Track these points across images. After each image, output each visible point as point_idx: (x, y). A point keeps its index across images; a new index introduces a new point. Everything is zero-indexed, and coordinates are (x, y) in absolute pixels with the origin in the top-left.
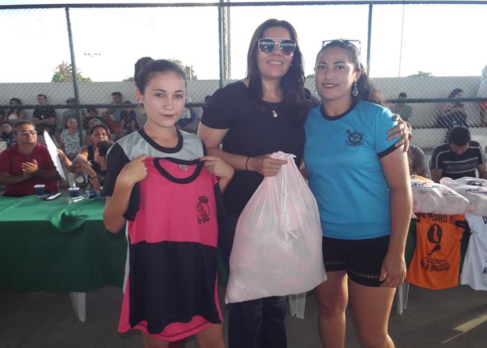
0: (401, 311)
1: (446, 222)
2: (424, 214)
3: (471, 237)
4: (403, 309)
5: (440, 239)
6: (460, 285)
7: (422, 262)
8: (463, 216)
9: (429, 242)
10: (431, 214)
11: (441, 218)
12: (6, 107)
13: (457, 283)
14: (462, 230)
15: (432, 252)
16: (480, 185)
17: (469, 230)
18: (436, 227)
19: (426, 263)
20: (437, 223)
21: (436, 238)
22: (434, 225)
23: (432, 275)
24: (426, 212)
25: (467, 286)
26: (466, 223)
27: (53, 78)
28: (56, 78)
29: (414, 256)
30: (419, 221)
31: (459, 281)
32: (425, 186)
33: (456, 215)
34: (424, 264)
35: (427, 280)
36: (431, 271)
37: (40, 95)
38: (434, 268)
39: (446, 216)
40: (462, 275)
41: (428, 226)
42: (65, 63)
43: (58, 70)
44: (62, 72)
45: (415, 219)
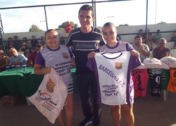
0: (165, 100)
2: (172, 68)
4: (166, 100)
7: (172, 83)
9: (174, 77)
10: (175, 68)
12: (22, 40)
15: (175, 80)
24: (173, 67)
28: (30, 30)
29: (169, 82)
30: (171, 70)
32: (172, 59)
34: (173, 84)
35: (174, 89)
36: (175, 86)
37: (33, 36)
41: (174, 72)
42: (34, 25)
43: (31, 27)
44: (33, 28)
45: (169, 70)
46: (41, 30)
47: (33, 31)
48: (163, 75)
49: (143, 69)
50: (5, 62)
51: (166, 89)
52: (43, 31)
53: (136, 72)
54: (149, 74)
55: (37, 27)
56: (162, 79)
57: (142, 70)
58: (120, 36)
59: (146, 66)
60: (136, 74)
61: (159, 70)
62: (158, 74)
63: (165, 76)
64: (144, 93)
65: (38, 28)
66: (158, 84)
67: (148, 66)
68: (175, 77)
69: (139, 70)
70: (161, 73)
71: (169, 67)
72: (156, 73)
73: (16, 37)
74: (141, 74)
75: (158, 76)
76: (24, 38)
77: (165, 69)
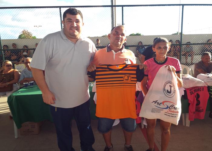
27: (19, 37)
42: (25, 30)
43: (22, 33)
44: (24, 34)
46: (35, 37)
47: (23, 38)
49: (203, 86)
50: (14, 76)
52: (37, 38)
53: (194, 90)
54: (210, 92)
57: (202, 88)
59: (205, 83)
60: (194, 92)
64: (203, 115)
65: (31, 34)
67: (208, 83)
69: (198, 88)
73: (14, 45)
74: (200, 93)
76: (24, 46)
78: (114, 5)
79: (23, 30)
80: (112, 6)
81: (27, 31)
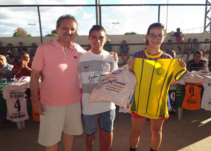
0: (180, 119)
1: (195, 86)
2: (188, 83)
3: (204, 91)
5: (193, 92)
6: (200, 108)
7: (187, 100)
8: (201, 83)
11: (194, 84)
12: (6, 47)
13: (199, 108)
14: (201, 88)
16: (206, 73)
17: (204, 88)
18: (192, 88)
19: (189, 100)
20: (192, 86)
21: (192, 91)
22: (191, 87)
23: (191, 105)
25: (203, 109)
26: (202, 86)
28: (15, 35)
29: (185, 98)
31: (200, 107)
33: (199, 83)
35: (189, 106)
38: (192, 103)
39: (195, 83)
40: (201, 105)
41: (189, 88)
43: (16, 31)
44: (18, 32)
45: (185, 85)
46: (30, 35)
47: (18, 36)
48: (178, 91)
51: (181, 106)
52: (32, 36)
55: (24, 31)
56: (177, 95)
58: (128, 46)
61: (174, 85)
62: (172, 89)
63: (180, 92)
65: (26, 32)
66: (173, 101)
68: (190, 93)
70: (177, 88)
71: (184, 81)
72: (171, 88)
75: (173, 92)
77: (180, 85)
78: (98, 4)
79: (18, 28)
80: (96, 5)
81: (22, 29)
